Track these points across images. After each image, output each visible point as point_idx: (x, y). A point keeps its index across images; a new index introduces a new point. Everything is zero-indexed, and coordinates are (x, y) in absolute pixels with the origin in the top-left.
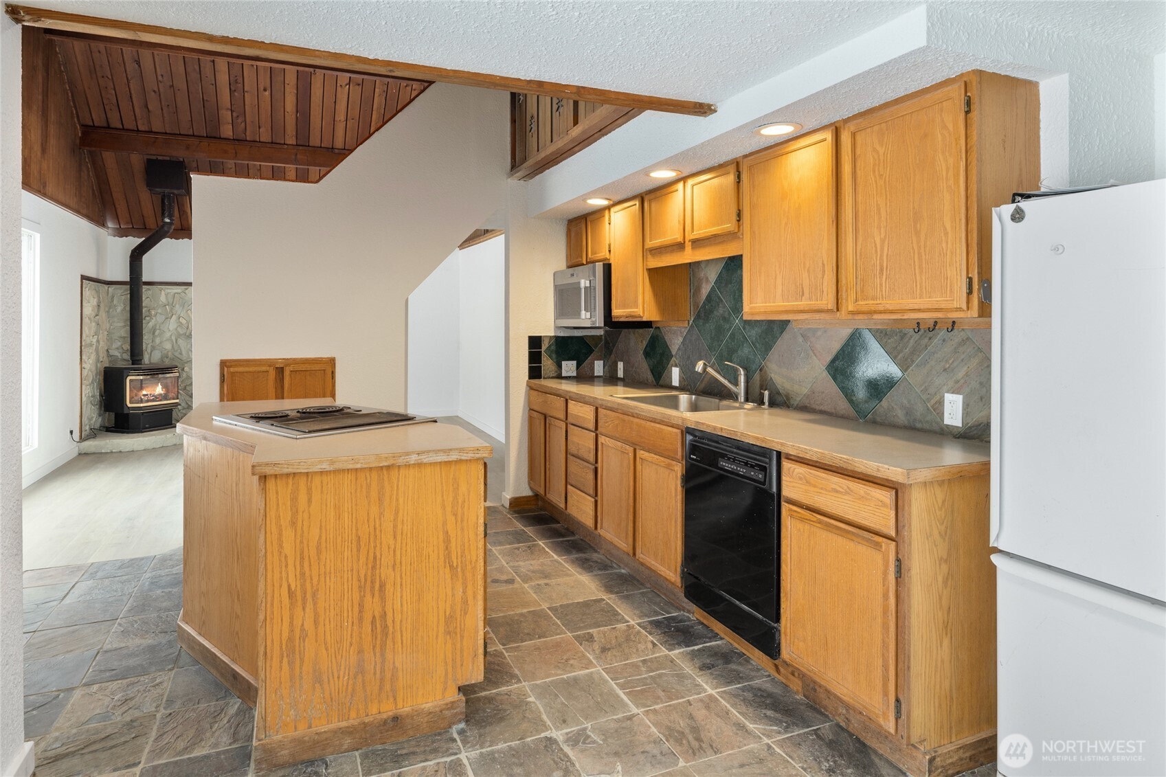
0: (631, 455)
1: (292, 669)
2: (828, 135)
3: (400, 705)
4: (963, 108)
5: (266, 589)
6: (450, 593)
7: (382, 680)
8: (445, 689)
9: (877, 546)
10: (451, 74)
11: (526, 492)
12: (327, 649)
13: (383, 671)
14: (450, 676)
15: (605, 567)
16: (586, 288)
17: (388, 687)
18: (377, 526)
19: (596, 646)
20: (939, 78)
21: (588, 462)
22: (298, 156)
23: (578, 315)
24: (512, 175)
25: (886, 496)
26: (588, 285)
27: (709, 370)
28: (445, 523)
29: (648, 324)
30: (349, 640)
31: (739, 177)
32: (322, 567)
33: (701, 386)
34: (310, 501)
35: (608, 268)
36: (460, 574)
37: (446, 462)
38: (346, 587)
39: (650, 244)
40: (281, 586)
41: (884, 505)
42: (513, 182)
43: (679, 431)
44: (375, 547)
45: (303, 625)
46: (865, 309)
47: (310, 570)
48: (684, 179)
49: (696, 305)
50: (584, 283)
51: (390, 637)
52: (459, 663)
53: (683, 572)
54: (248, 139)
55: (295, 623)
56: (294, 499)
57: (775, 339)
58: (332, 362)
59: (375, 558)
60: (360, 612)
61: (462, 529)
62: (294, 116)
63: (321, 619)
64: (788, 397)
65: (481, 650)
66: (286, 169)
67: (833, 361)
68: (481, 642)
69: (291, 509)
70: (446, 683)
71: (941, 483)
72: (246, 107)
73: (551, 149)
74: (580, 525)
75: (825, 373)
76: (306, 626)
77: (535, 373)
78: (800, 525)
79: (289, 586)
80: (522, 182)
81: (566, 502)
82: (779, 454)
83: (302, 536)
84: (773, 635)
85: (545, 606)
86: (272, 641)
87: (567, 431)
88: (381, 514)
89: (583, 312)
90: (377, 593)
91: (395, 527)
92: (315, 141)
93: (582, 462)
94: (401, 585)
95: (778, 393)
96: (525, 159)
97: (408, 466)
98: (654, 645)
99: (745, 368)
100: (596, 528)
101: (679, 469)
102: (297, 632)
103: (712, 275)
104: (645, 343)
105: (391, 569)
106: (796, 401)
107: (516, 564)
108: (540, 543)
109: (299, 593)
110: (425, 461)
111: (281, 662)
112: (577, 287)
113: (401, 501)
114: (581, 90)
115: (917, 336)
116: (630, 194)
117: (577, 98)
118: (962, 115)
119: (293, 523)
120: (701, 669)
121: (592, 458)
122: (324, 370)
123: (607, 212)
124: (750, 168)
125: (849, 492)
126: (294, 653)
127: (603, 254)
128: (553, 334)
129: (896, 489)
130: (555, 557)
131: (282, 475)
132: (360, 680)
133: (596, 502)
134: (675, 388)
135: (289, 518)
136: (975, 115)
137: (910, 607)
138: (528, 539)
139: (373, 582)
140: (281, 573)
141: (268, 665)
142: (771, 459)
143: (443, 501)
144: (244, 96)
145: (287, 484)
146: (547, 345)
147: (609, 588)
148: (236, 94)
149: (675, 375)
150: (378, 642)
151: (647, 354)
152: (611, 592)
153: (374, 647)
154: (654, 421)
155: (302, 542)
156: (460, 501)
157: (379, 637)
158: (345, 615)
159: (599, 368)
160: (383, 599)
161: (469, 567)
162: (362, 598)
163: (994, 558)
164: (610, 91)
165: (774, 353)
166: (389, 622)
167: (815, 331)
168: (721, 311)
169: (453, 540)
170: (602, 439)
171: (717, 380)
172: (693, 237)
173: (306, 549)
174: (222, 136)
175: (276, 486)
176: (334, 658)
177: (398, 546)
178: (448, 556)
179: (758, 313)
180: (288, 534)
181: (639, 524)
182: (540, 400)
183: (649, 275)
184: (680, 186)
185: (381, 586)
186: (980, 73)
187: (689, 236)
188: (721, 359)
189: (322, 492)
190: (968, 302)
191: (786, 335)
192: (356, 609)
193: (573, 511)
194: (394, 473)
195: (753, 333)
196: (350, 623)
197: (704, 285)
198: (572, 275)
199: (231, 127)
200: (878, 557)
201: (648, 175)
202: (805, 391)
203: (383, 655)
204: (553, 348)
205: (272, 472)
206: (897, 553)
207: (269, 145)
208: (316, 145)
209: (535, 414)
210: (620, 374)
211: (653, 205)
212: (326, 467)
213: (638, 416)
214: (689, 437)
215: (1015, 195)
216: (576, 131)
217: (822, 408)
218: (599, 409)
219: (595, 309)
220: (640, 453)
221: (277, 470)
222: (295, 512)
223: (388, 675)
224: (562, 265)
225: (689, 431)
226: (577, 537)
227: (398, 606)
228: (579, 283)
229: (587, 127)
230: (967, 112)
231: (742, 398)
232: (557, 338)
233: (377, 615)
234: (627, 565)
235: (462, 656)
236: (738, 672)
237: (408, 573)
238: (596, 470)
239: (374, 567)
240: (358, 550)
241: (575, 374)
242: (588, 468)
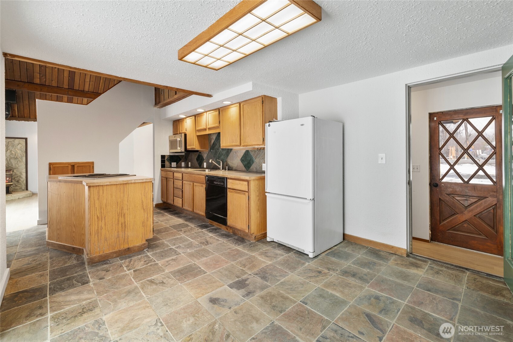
0: (192, 185)
1: (98, 238)
2: (238, 105)
3: (130, 245)
4: (262, 103)
5: (90, 217)
6: (143, 216)
7: (124, 239)
8: (142, 240)
9: (245, 194)
10: (142, 82)
11: (161, 202)
12: (108, 232)
13: (124, 237)
14: (143, 237)
15: (185, 217)
16: (179, 141)
17: (126, 241)
18: (123, 199)
19: (183, 232)
20: (258, 96)
21: (180, 189)
22: (69, 93)
23: (177, 148)
24: (155, 106)
25: (246, 183)
26: (180, 140)
27: (213, 162)
28: (142, 198)
29: (197, 151)
30: (115, 229)
31: (219, 113)
32: (107, 210)
33: (212, 167)
34: (103, 193)
35: (185, 135)
36: (146, 211)
37: (142, 182)
38: (114, 215)
39: (197, 129)
40: (95, 216)
41: (246, 185)
42: (156, 109)
43: (204, 176)
44: (122, 205)
45: (101, 226)
46: (245, 145)
47: (103, 211)
48: (206, 112)
49: (210, 145)
50: (178, 139)
51: (127, 228)
52: (146, 234)
53: (206, 212)
54: (47, 84)
55: (99, 225)
56: (99, 192)
57: (229, 153)
58: (93, 163)
59: (122, 207)
60: (118, 222)
61: (147, 199)
62: (68, 78)
63: (107, 224)
64: (232, 168)
65: (152, 230)
66: (63, 97)
67: (242, 158)
68: (152, 228)
69: (98, 195)
70: (142, 239)
71: (257, 180)
72: (47, 73)
73: (168, 101)
74: (178, 207)
75: (240, 161)
76: (102, 226)
77: (163, 166)
78: (231, 193)
79: (97, 216)
80: (158, 109)
81: (173, 202)
82: (227, 178)
83: (101, 202)
84: (226, 220)
85: (168, 226)
86: (92, 230)
87: (173, 182)
88: (124, 196)
89: (178, 148)
90: (123, 217)
91: (128, 199)
92: (76, 87)
93: (178, 189)
94: (130, 214)
95: (230, 167)
96: (159, 102)
97: (131, 183)
98: (198, 229)
99: (222, 161)
100: (182, 207)
101: (204, 186)
102: (100, 228)
103: (214, 137)
104: (197, 157)
105: (127, 210)
106: (234, 168)
107: (159, 219)
108: (166, 214)
109: (100, 217)
110: (136, 182)
111: (95, 236)
112: (176, 140)
113: (130, 192)
114: (178, 89)
115: (257, 151)
116: (192, 115)
117: (176, 91)
118: (262, 104)
119: (98, 199)
120: (209, 232)
121: (181, 188)
122: (90, 166)
123: (185, 119)
124: (222, 111)
125: (240, 184)
126: (99, 233)
127: (184, 131)
128: (169, 155)
129: (248, 181)
130: (171, 216)
131: (95, 186)
132: (118, 239)
133: (182, 200)
134: (205, 168)
135: (97, 197)
136: (264, 104)
137: (251, 205)
138: (162, 213)
139: (122, 214)
140: (95, 212)
141: (91, 237)
142: (225, 180)
143: (141, 192)
144: (46, 69)
145: (96, 188)
146: (167, 158)
147: (186, 221)
148: (42, 68)
149: (205, 164)
150: (123, 229)
151: (197, 160)
152: (187, 221)
153: (122, 231)
154: (198, 175)
155: (101, 204)
156: (146, 192)
157: (123, 228)
158: (114, 222)
159: (183, 164)
160: (124, 218)
161: (149, 209)
162: (118, 218)
163: (266, 194)
164: (185, 90)
165: (229, 157)
166: (126, 224)
167: (238, 151)
168: (216, 147)
169: (144, 202)
170: (184, 182)
171: (216, 165)
172: (209, 127)
173: (102, 206)
174: (35, 83)
175: (93, 189)
176: (110, 234)
177: (129, 204)
178: (143, 206)
179: (224, 147)
180: (97, 202)
181: (194, 202)
182: (165, 174)
183: (197, 137)
184: (205, 113)
185: (124, 215)
186: (265, 96)
187: (208, 127)
188: (216, 159)
189: (107, 190)
190: (263, 143)
191: (232, 152)
192: (117, 221)
193: (176, 204)
194: (128, 185)
195: (224, 152)
196: (115, 225)
197: (212, 140)
198: (175, 137)
199: (39, 79)
200: (245, 196)
201: (196, 110)
202: (236, 166)
203: (124, 233)
204: (169, 158)
205: (92, 185)
206: (248, 195)
207: (57, 88)
208: (77, 89)
209: (163, 178)
210: (190, 166)
211: (198, 118)
212: (108, 184)
213: (194, 174)
214: (207, 178)
215: (269, 121)
216: (176, 97)
217: (239, 170)
218: (183, 174)
219: (182, 146)
220: (195, 184)
221: (94, 185)
222: (99, 196)
223: (126, 238)
224: (172, 134)
225: (207, 176)
226: (177, 212)
227: (129, 220)
228: (177, 139)
229: (179, 96)
230: (263, 104)
231: (221, 169)
232: (170, 156)
233: (123, 222)
234: (191, 215)
235: (147, 232)
236: (218, 231)
237: (132, 211)
238: (182, 191)
239: (122, 210)
240: (117, 206)
241: (176, 166)
242: (180, 191)
